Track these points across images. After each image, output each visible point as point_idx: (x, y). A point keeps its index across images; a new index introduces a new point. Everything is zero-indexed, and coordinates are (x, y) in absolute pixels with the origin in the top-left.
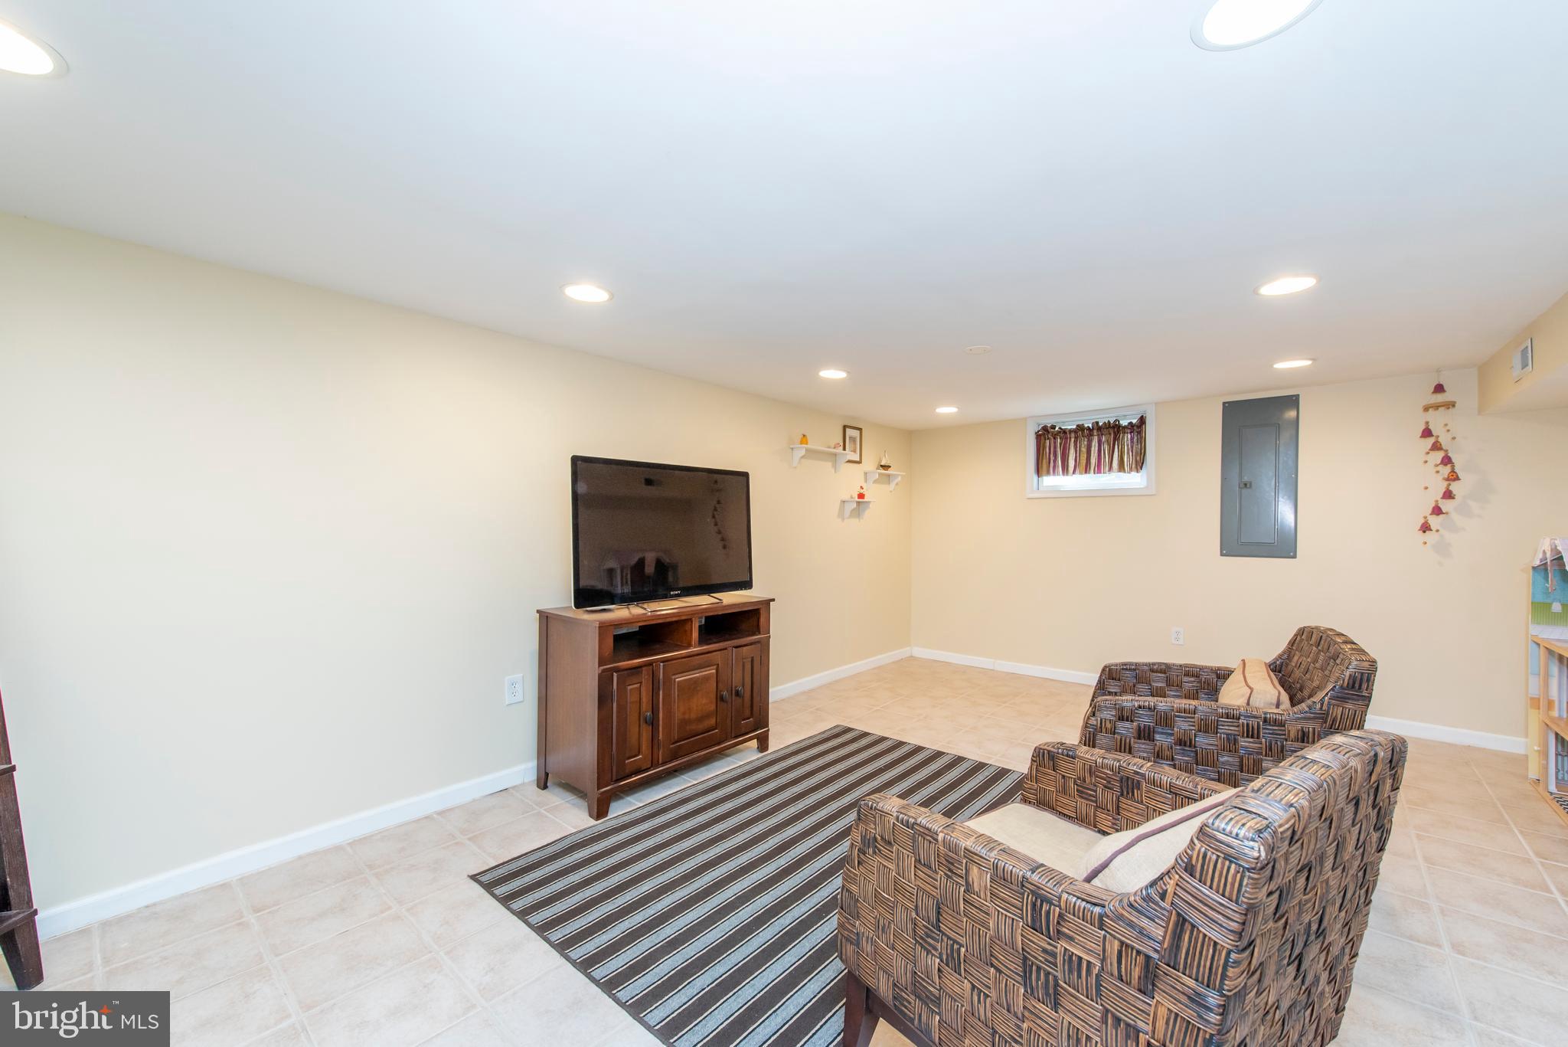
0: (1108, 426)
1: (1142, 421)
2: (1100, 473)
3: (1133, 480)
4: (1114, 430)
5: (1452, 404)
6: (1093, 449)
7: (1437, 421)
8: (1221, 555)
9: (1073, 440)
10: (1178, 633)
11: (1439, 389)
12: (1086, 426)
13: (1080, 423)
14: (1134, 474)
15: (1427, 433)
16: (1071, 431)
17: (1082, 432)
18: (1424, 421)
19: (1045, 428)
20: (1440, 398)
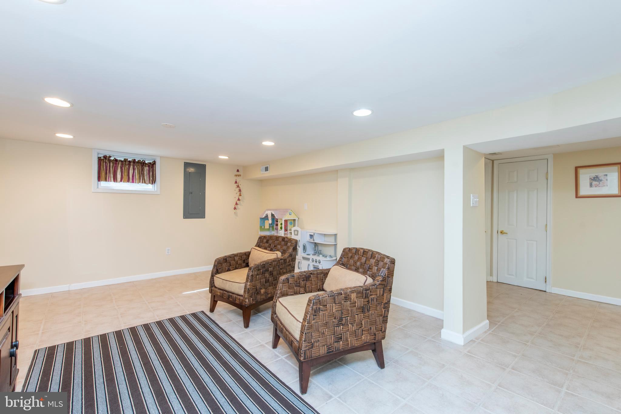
0: (139, 162)
1: (154, 163)
2: (134, 183)
3: (149, 187)
4: (142, 164)
5: (240, 175)
6: (130, 171)
7: (238, 179)
8: (184, 218)
9: (120, 165)
10: (168, 250)
11: (238, 171)
12: (129, 160)
13: (126, 158)
14: (150, 185)
15: (236, 182)
16: (120, 161)
17: (126, 163)
18: (235, 179)
19: (105, 157)
20: (238, 173)
